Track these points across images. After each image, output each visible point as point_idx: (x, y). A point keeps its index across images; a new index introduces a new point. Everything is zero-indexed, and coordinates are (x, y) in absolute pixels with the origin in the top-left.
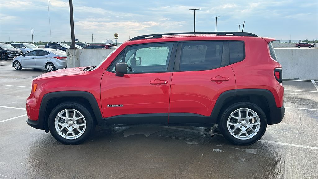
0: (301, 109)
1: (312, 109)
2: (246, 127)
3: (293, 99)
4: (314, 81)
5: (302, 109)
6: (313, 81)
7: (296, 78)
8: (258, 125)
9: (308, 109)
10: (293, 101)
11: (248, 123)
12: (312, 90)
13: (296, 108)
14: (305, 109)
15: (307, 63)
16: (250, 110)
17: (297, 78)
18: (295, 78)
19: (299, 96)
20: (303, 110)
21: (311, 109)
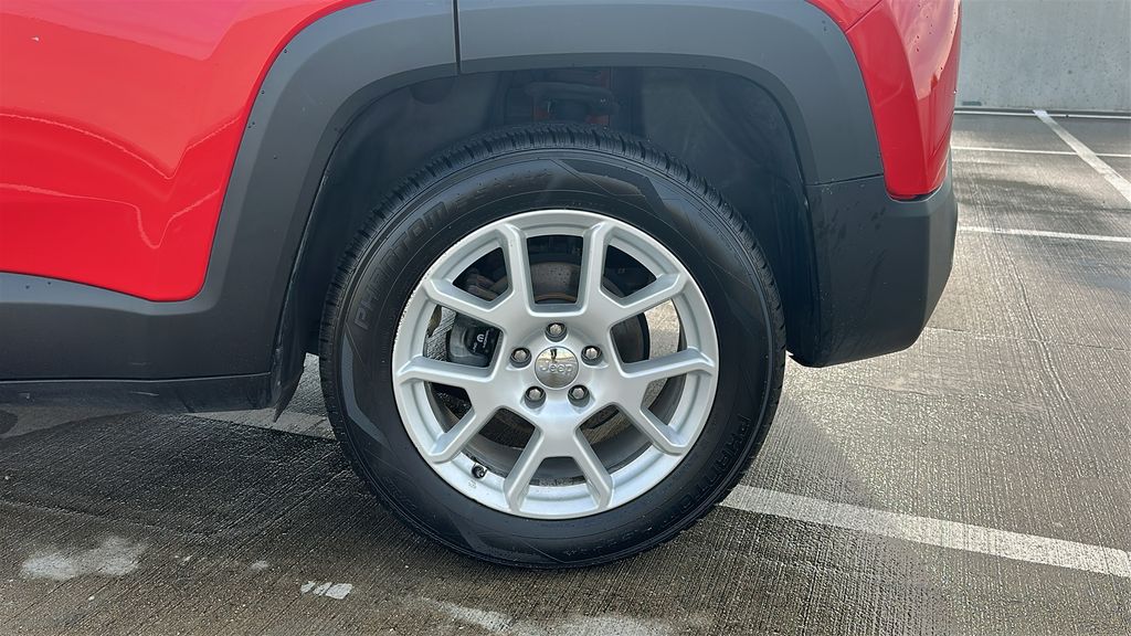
0: (1013, 232)
1: (1079, 236)
2: (580, 396)
3: (965, 186)
4: (1048, 112)
5: (1017, 232)
6: (1042, 114)
7: (969, 103)
8: (699, 373)
9: (1055, 234)
10: (966, 197)
11: (600, 357)
12: (1047, 146)
13: (986, 230)
14: (1035, 233)
15: (1022, 30)
16: (614, 233)
17: (974, 103)
18: (965, 103)
19: (995, 173)
20: (1026, 237)
21: (1073, 236)
